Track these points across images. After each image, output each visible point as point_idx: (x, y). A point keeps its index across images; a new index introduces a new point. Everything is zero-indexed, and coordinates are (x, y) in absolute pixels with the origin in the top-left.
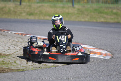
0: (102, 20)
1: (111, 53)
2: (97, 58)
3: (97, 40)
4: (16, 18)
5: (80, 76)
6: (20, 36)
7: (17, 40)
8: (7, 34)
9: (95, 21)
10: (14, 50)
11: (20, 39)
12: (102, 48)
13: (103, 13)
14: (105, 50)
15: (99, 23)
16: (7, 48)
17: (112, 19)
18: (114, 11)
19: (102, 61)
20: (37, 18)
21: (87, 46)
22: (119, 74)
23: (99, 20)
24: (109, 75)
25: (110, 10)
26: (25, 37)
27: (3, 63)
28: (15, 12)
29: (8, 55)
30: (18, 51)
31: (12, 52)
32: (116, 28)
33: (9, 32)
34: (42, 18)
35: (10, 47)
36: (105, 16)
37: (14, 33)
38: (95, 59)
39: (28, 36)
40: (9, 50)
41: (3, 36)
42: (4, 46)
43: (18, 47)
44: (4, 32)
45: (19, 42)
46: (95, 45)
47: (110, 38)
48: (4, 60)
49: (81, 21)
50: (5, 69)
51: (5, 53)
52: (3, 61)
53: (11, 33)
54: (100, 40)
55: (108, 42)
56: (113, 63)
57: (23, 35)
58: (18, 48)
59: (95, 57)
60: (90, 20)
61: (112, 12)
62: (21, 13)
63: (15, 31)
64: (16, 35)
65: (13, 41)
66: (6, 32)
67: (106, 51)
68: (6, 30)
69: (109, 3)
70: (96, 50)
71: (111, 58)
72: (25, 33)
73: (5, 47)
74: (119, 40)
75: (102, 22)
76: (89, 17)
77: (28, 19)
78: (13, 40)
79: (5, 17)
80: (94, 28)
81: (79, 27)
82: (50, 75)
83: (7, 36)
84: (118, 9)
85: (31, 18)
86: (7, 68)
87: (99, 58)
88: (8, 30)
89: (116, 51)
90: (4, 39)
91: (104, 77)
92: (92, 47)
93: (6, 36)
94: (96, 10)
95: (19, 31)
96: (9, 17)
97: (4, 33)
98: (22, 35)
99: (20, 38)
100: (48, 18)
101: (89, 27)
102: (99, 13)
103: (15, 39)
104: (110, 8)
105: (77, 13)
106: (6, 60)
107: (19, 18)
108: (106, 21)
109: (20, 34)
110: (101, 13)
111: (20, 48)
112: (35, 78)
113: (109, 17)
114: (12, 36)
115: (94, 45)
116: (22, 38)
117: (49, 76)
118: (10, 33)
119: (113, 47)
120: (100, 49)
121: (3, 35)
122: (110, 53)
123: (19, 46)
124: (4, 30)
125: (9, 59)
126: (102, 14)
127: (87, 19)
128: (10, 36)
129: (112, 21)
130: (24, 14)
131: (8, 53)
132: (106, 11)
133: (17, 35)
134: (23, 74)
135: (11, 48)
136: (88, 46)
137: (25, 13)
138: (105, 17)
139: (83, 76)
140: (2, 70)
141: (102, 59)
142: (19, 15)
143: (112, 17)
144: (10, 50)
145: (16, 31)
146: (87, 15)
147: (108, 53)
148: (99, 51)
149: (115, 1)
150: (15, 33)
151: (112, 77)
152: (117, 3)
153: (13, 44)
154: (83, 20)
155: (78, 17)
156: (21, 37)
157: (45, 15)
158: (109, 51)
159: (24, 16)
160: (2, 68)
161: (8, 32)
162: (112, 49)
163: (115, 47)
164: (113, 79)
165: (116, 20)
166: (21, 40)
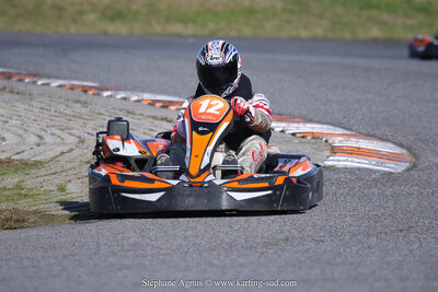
0: (376, 32)
1: (407, 149)
2: (359, 169)
3: (357, 106)
4: (62, 29)
5: (296, 234)
6: (78, 94)
7: (69, 111)
8: (31, 87)
9: (348, 36)
10: (58, 145)
11: (78, 105)
12: (377, 133)
14: (388, 141)
16: (33, 139)
17: (411, 28)
19: (375, 180)
20: (138, 29)
21: (319, 126)
23: (362, 34)
24: (401, 231)
26: (96, 99)
27: (20, 192)
28: (61, 9)
29: (37, 164)
30: (71, 150)
31: (52, 154)
33: (40, 83)
34: (158, 29)
35: (42, 134)
36: (385, 16)
37: (55, 83)
38: (351, 173)
39: (106, 94)
40: (39, 145)
41: (18, 97)
42: (21, 132)
43: (71, 134)
44: (20, 80)
45: (74, 116)
46: (352, 122)
48: (23, 181)
49: (297, 39)
50: (28, 213)
51: (25, 156)
52: (18, 187)
53: (48, 84)
54: (370, 106)
55: (395, 111)
57: (90, 93)
58: (74, 140)
59: (349, 164)
60: (330, 35)
62: (81, 13)
63: (58, 78)
64: (63, 92)
65: (53, 113)
66: (27, 80)
67: (392, 145)
68: (29, 75)
70: (353, 143)
71: (408, 170)
72: (95, 85)
73: (25, 136)
75: (375, 41)
76: (325, 23)
77: (105, 34)
78: (53, 110)
79: (22, 26)
81: (290, 58)
82: (189, 233)
83: (30, 95)
85: (119, 29)
86: (35, 212)
88: (35, 75)
89: (426, 141)
90: (21, 107)
91: (383, 236)
92: (340, 131)
93: (28, 97)
95: (76, 79)
96: (39, 29)
97: (20, 87)
98: (85, 91)
99: (77, 101)
100: (177, 28)
101: (325, 59)
102: (362, 8)
103: (62, 108)
105: (284, 10)
106: (31, 181)
107: (73, 30)
108: (387, 35)
109: (79, 87)
111: (79, 137)
112: (136, 244)
113: (400, 21)
114: (50, 97)
115: (348, 122)
116: (85, 104)
117: (186, 238)
118: (43, 84)
119: (417, 130)
120: (369, 136)
121: (18, 93)
122: (405, 151)
123: (78, 133)
124: (19, 74)
125: (40, 179)
126: (375, 12)
127: (318, 32)
128: (43, 95)
130: (92, 17)
131: (38, 158)
133: (69, 91)
134: (90, 231)
135: (48, 139)
136: (325, 126)
137: (94, 11)
138: (385, 23)
139: (309, 236)
140: (14, 217)
141: (375, 172)
142: (74, 21)
143: (411, 22)
144: (42, 147)
145: (65, 78)
146: (321, 16)
147: (398, 150)
148: (365, 144)
150: (60, 86)
153: (53, 123)
154: (304, 34)
155: (289, 22)
156: (83, 97)
157: (167, 20)
158: (401, 145)
159: (92, 24)
160: (16, 211)
161: (35, 83)
162: (411, 138)
163: (424, 128)
166: (84, 110)
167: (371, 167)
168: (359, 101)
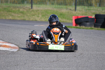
0: (11, 18)
2: (6, 50)
3: (6, 35)
12: (10, 42)
13: (11, 12)
14: (13, 44)
15: (8, 20)
17: (19, 17)
18: (21, 10)
19: (10, 53)
22: (25, 64)
23: (7, 18)
24: (16, 65)
25: (17, 9)
32: (22, 24)
36: (13, 14)
38: (4, 51)
46: (4, 39)
47: (17, 33)
54: (9, 35)
55: (15, 37)
56: (19, 55)
59: (3, 49)
61: (19, 11)
67: (14, 45)
69: (16, 3)
70: (5, 44)
71: (18, 51)
74: (25, 36)
75: (10, 20)
80: (3, 24)
84: (24, 9)
87: (8, 50)
89: (22, 44)
91: (11, 66)
94: (5, 9)
102: (7, 12)
104: (17, 7)
108: (13, 18)
110: (9, 11)
113: (16, 15)
119: (20, 41)
120: (9, 42)
122: (17, 46)
129: (19, 19)
132: (13, 10)
138: (13, 15)
141: (10, 51)
143: (19, 15)
148: (7, 44)
149: (22, 2)
151: (18, 67)
152: (23, 3)
162: (19, 43)
163: (22, 41)
164: (19, 69)
165: (22, 18)
167: (9, 50)
168: (6, 34)
